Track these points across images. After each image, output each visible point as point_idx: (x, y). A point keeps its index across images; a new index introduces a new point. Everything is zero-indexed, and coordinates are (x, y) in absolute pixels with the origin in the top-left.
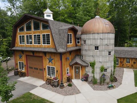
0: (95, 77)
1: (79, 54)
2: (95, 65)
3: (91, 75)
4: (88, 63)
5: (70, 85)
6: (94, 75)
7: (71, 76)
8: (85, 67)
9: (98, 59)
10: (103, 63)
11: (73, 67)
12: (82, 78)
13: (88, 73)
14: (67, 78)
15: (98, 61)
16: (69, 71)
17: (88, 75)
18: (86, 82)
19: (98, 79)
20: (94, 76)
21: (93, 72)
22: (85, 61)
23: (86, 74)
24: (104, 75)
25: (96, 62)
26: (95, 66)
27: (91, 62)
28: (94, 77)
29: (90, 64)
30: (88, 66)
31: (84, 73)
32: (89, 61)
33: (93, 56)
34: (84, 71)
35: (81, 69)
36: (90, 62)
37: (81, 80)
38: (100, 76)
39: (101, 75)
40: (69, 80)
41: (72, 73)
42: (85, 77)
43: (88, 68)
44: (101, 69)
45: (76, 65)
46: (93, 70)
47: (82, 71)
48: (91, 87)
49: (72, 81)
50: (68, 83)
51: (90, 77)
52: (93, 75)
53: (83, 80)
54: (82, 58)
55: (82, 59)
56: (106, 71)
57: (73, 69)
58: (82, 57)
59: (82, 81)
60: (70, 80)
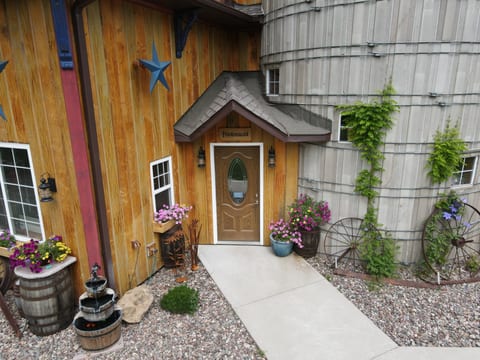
0: (383, 221)
1: (252, 67)
2: (387, 124)
3: (344, 207)
4: (330, 114)
5: (180, 303)
6: (370, 212)
7: (195, 222)
8: (302, 145)
9: (420, 76)
10: (455, 110)
11: (203, 154)
12: (279, 237)
13: (326, 198)
14: (154, 241)
15: (420, 89)
16: (171, 186)
17: (323, 212)
18: (303, 261)
19: (400, 236)
20: (370, 218)
21: (366, 188)
22: (301, 101)
23: (306, 202)
24: (451, 205)
25: (396, 100)
26: (390, 136)
27: (352, 102)
28: (370, 222)
29: (345, 120)
30: (322, 142)
31: (290, 200)
32: (332, 100)
33: (371, 47)
34: (290, 183)
35: (270, 166)
36: (342, 102)
37: (268, 244)
38: (423, 215)
39: (426, 208)
40: (176, 250)
41: (200, 203)
42: (301, 229)
43: (329, 152)
44: (434, 161)
45: (229, 136)
46: (367, 166)
47: (279, 183)
48: (357, 303)
49: (196, 260)
50: (166, 282)
51: (340, 223)
52: (362, 212)
53: (284, 245)
54: (275, 89)
55: (274, 97)
56: (467, 178)
57: (204, 167)
58: (275, 74)
59: (278, 254)
60: (187, 256)
